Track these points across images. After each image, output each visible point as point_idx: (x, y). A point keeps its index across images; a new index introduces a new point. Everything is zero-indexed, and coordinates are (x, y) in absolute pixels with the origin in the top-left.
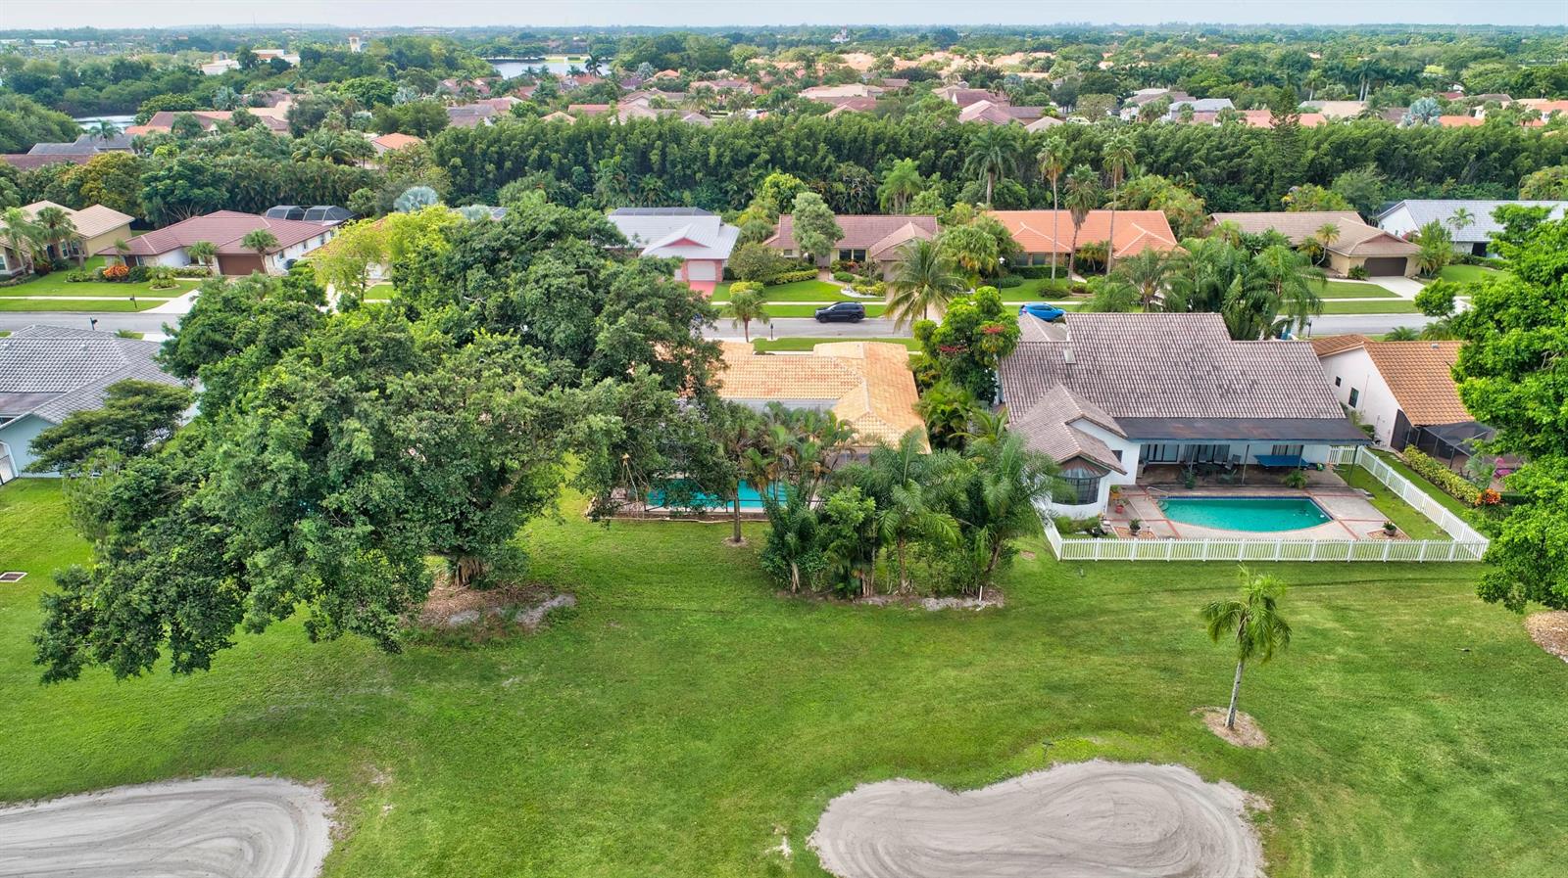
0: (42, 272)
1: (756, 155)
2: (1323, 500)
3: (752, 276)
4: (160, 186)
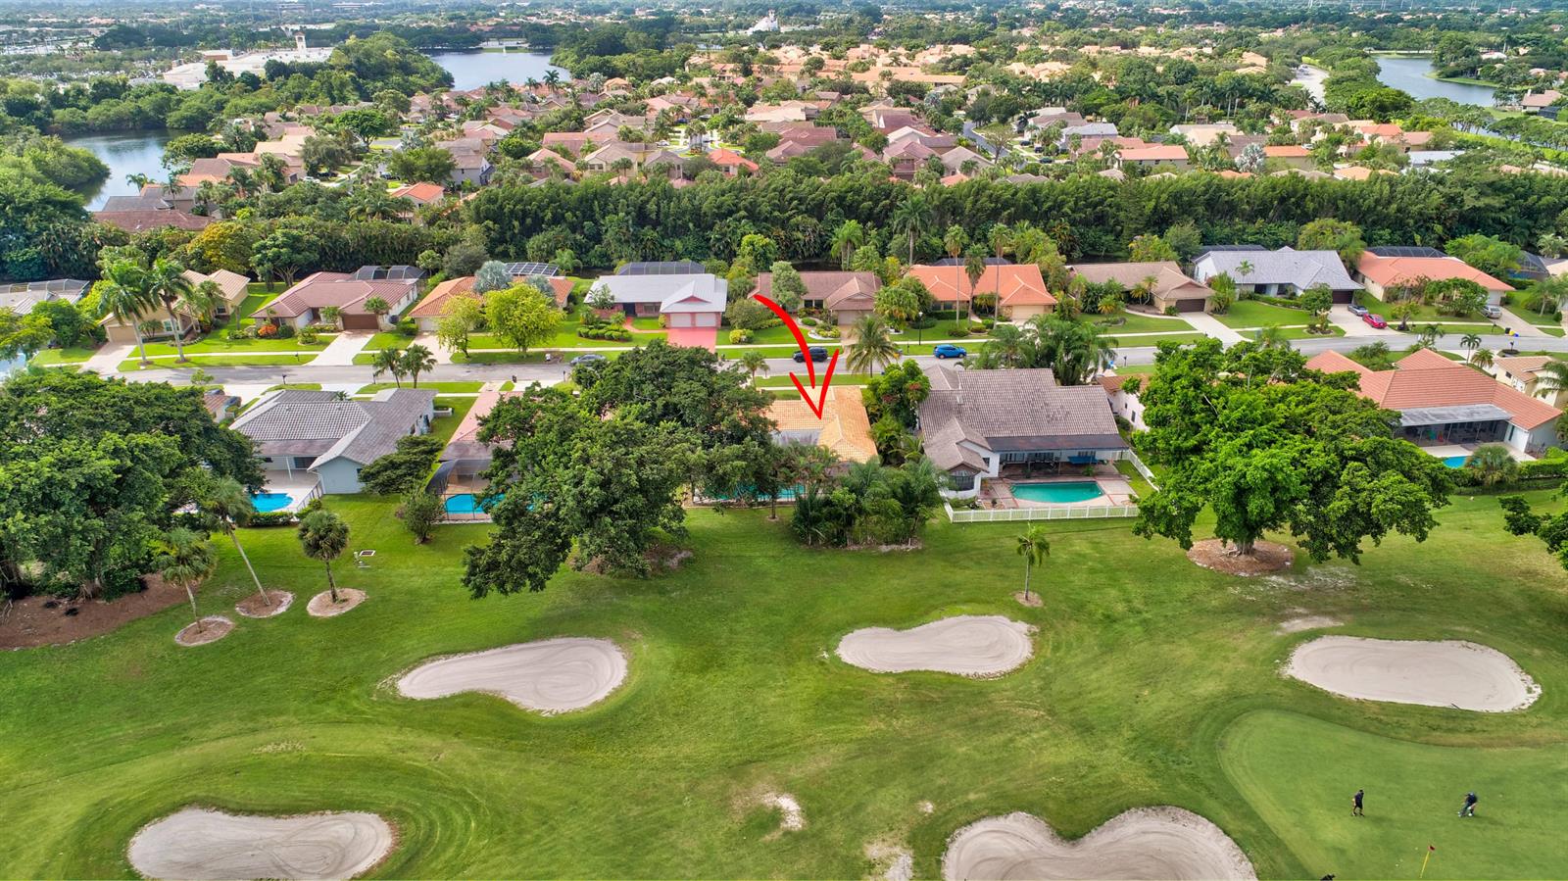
0: (206, 331)
2: (1102, 482)
4: (269, 253)
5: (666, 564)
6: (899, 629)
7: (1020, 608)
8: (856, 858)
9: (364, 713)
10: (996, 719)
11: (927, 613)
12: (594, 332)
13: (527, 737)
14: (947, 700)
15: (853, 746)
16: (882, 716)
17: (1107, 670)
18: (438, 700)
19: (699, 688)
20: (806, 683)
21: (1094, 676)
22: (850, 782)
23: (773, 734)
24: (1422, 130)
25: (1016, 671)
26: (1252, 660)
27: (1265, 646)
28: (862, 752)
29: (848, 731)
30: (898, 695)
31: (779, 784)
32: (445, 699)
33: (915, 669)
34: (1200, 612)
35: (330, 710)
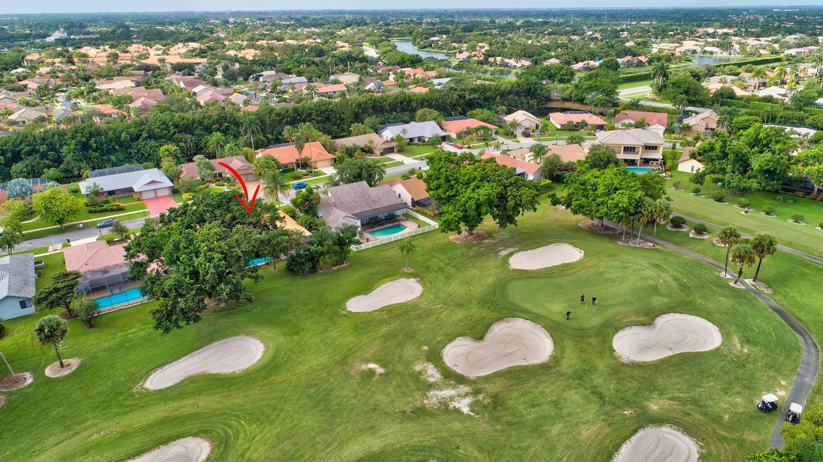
2: (403, 223)
6: (366, 295)
7: (408, 274)
8: (413, 372)
9: (137, 404)
10: (427, 312)
11: (372, 286)
13: (237, 383)
14: (404, 312)
15: (382, 339)
16: (385, 325)
17: (453, 284)
18: (175, 385)
19: (301, 340)
20: (345, 324)
21: (450, 288)
22: (391, 351)
23: (347, 346)
24: (431, 70)
25: (421, 295)
26: (497, 268)
27: (498, 262)
28: (387, 340)
29: (376, 335)
30: (385, 317)
31: (363, 361)
33: (383, 306)
34: (469, 258)
35: (115, 411)
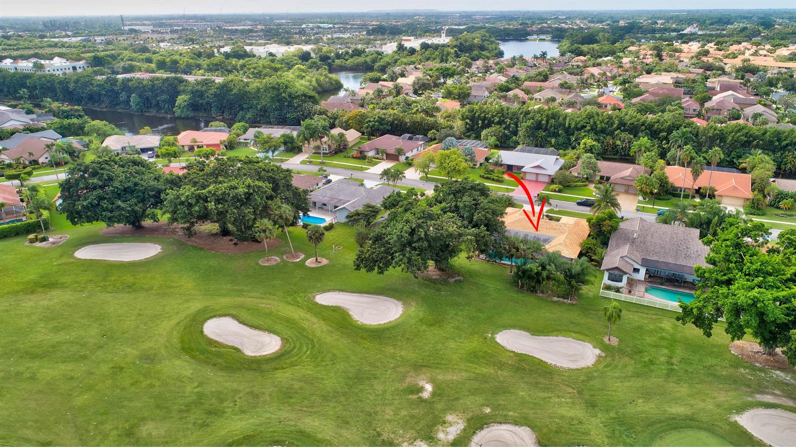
0: (336, 153)
1: (586, 127)
3: (560, 183)
4: (371, 124)
5: (449, 280)
6: (533, 335)
7: (604, 343)
9: (299, 303)
11: (552, 331)
12: (486, 176)
13: (347, 329)
14: (531, 371)
15: (473, 375)
16: (496, 368)
18: (326, 306)
19: (424, 331)
20: (473, 344)
21: (617, 385)
22: (461, 388)
23: (443, 359)
25: (577, 369)
26: (719, 406)
27: (734, 402)
28: (476, 379)
29: (475, 368)
30: (510, 362)
31: (431, 379)
32: (328, 306)
33: (527, 353)
34: (710, 375)
35: (289, 299)
